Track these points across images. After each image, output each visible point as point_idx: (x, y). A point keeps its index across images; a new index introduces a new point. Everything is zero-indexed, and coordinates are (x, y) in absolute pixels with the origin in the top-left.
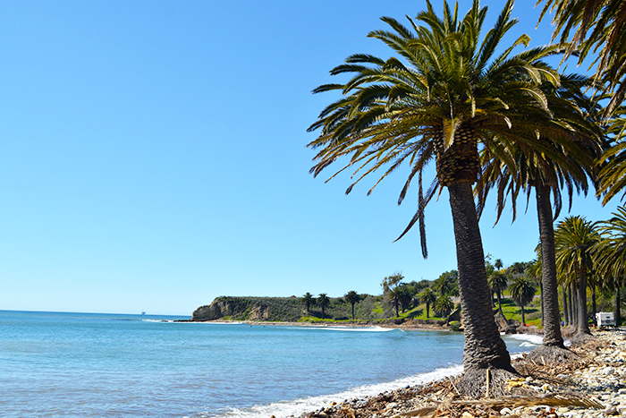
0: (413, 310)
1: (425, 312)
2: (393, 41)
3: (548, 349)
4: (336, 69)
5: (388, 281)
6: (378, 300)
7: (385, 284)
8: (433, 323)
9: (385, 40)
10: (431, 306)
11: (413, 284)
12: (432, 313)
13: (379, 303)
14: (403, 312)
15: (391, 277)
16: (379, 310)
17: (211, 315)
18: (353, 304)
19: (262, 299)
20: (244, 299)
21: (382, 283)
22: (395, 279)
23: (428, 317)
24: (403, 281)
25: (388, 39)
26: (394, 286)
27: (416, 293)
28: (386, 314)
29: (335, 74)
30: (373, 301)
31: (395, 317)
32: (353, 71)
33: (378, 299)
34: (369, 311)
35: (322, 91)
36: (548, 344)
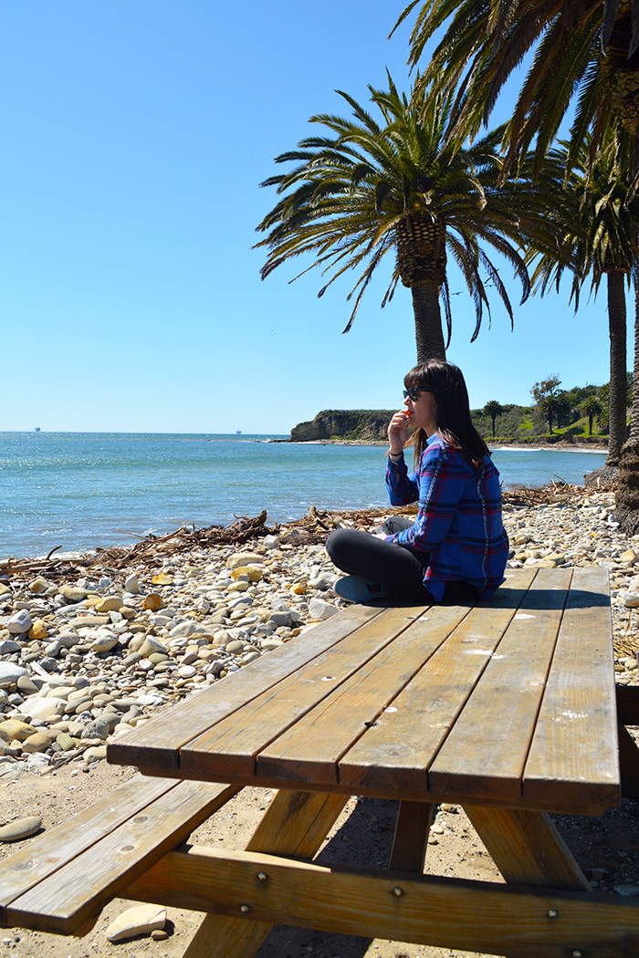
0: (572, 426)
1: (587, 428)
2: (339, 125)
3: (609, 470)
4: (282, 156)
5: (540, 388)
6: (527, 413)
7: (536, 392)
8: (597, 442)
9: (331, 126)
10: (595, 419)
11: (574, 391)
12: (596, 430)
13: (529, 416)
14: (559, 428)
15: (543, 383)
16: (528, 425)
17: (314, 435)
18: (494, 418)
19: (378, 412)
20: (354, 413)
21: (532, 389)
22: (550, 385)
23: (591, 433)
24: (560, 387)
25: (333, 123)
26: (548, 394)
27: (578, 402)
28: (536, 430)
29: (281, 161)
30: (521, 414)
31: (548, 435)
32: (301, 158)
33: (528, 411)
34: (514, 427)
35: (271, 184)
36: (610, 463)
